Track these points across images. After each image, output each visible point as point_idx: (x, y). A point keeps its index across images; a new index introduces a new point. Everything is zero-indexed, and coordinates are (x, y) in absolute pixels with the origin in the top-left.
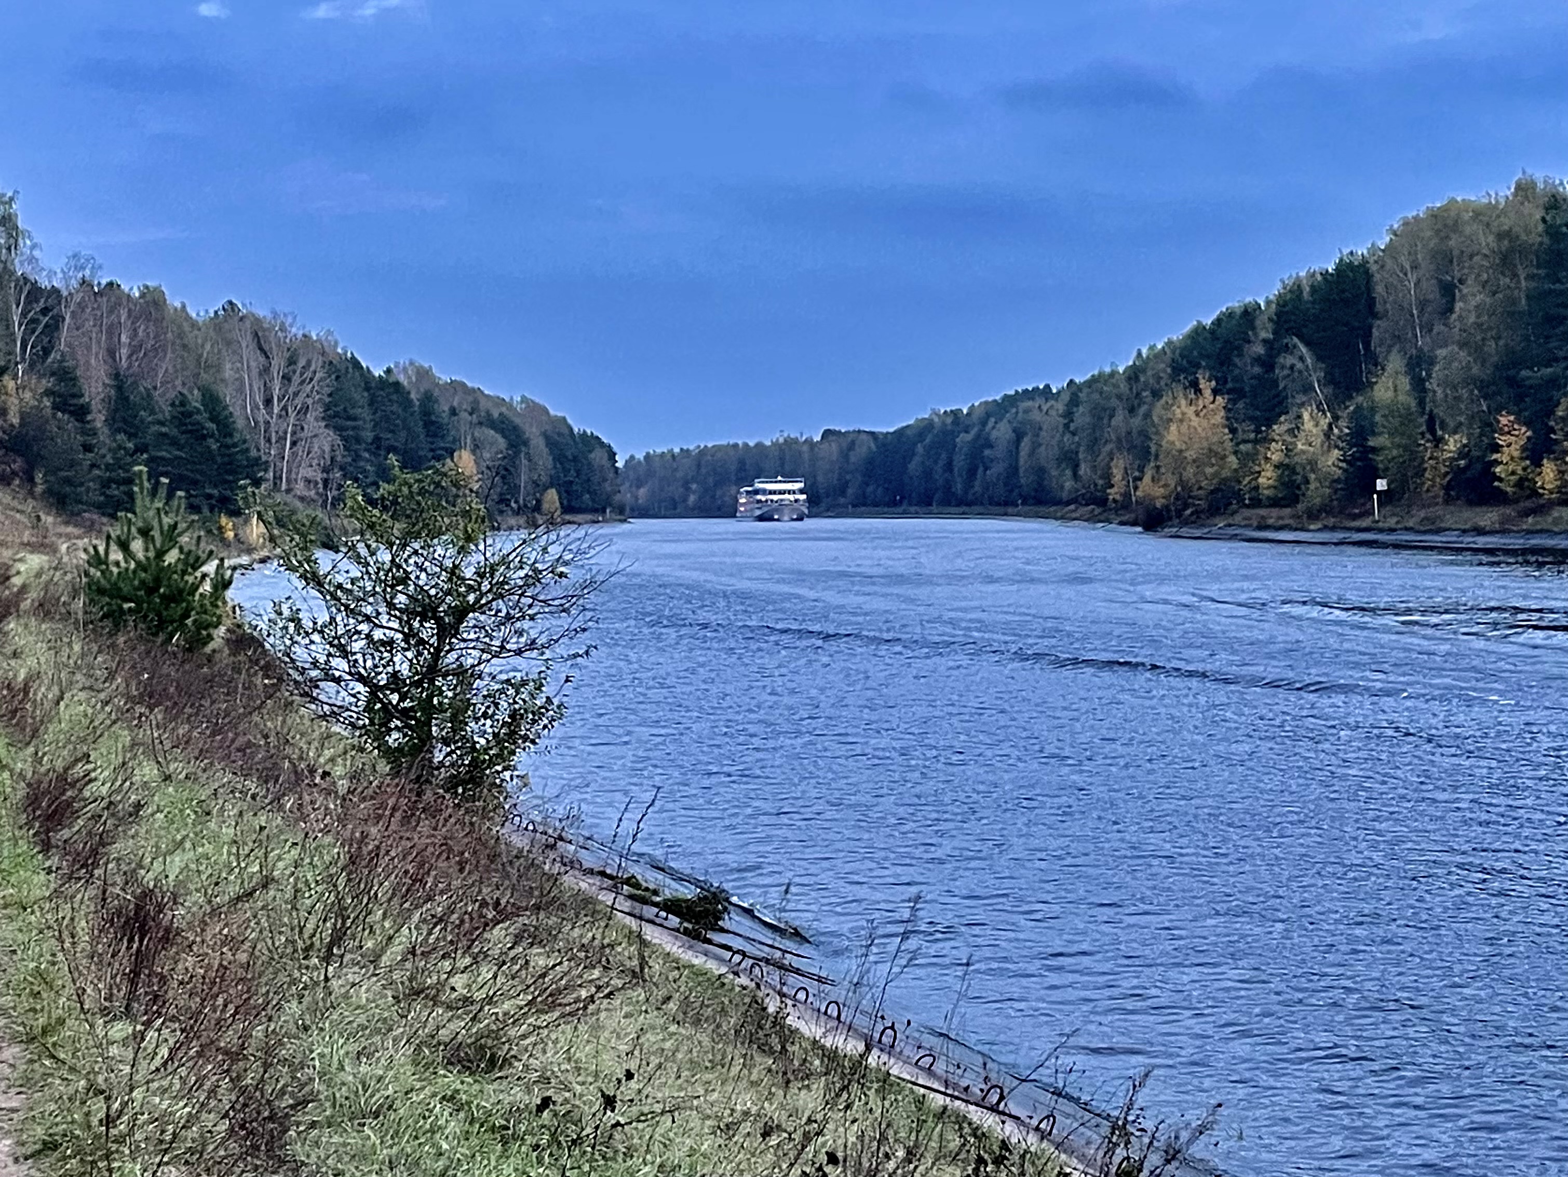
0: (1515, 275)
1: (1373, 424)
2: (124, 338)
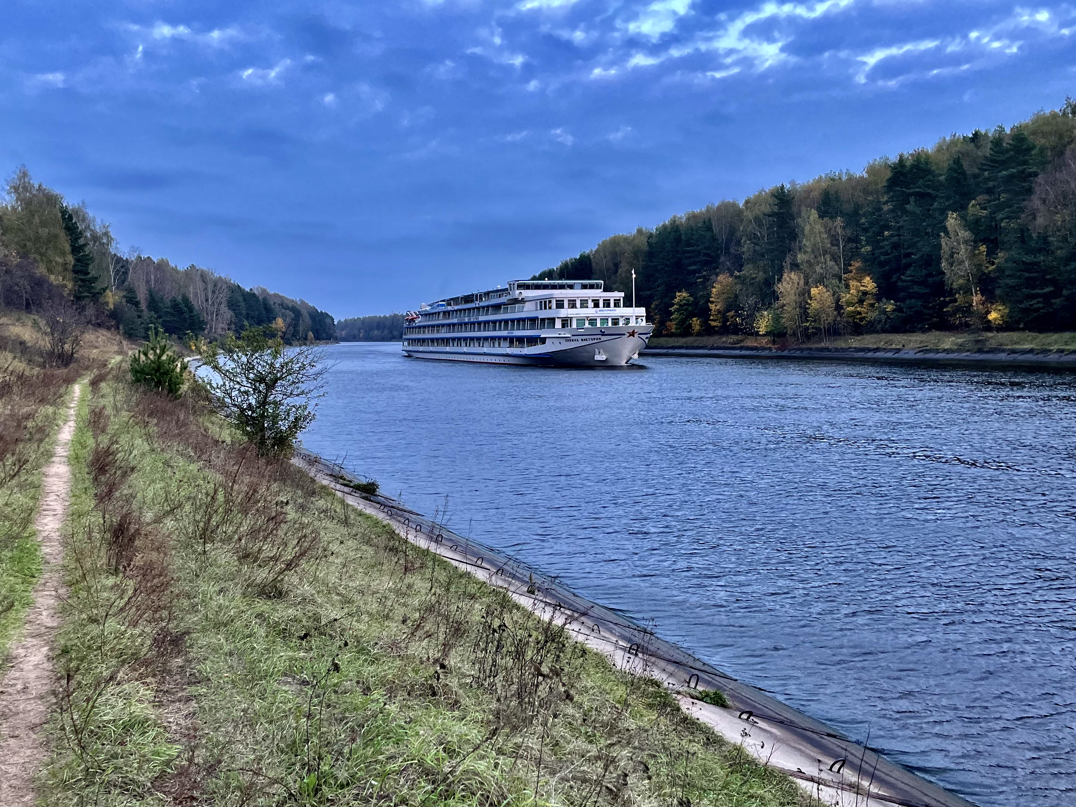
2: (152, 277)
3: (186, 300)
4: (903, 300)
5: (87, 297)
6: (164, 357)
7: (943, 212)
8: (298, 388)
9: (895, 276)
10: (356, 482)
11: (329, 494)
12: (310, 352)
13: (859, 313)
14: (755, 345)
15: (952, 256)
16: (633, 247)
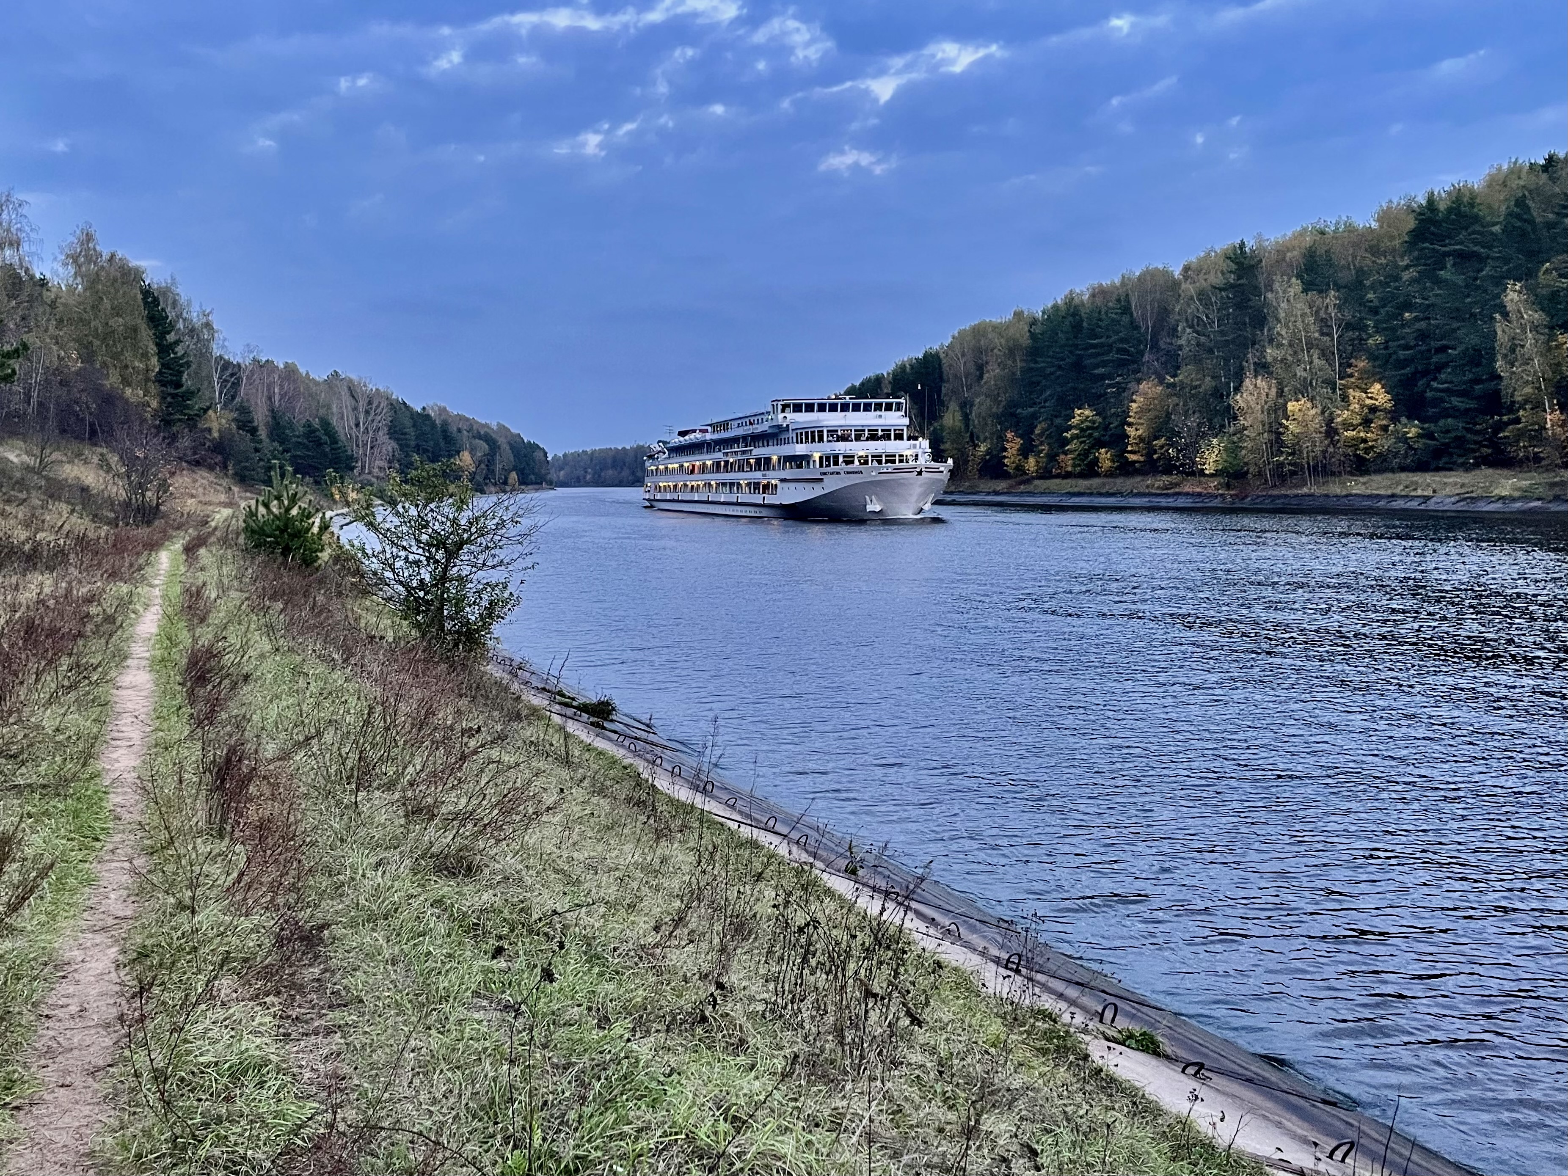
0: (1014, 361)
1: (943, 438)
2: (276, 390)
3: (326, 424)
4: (1434, 419)
5: (180, 420)
6: (294, 512)
7: (1499, 282)
8: (494, 556)
9: (1421, 383)
10: (582, 700)
11: (540, 718)
12: (512, 501)
13: (1364, 441)
14: (1198, 490)
15: (1513, 350)
16: (1007, 341)
